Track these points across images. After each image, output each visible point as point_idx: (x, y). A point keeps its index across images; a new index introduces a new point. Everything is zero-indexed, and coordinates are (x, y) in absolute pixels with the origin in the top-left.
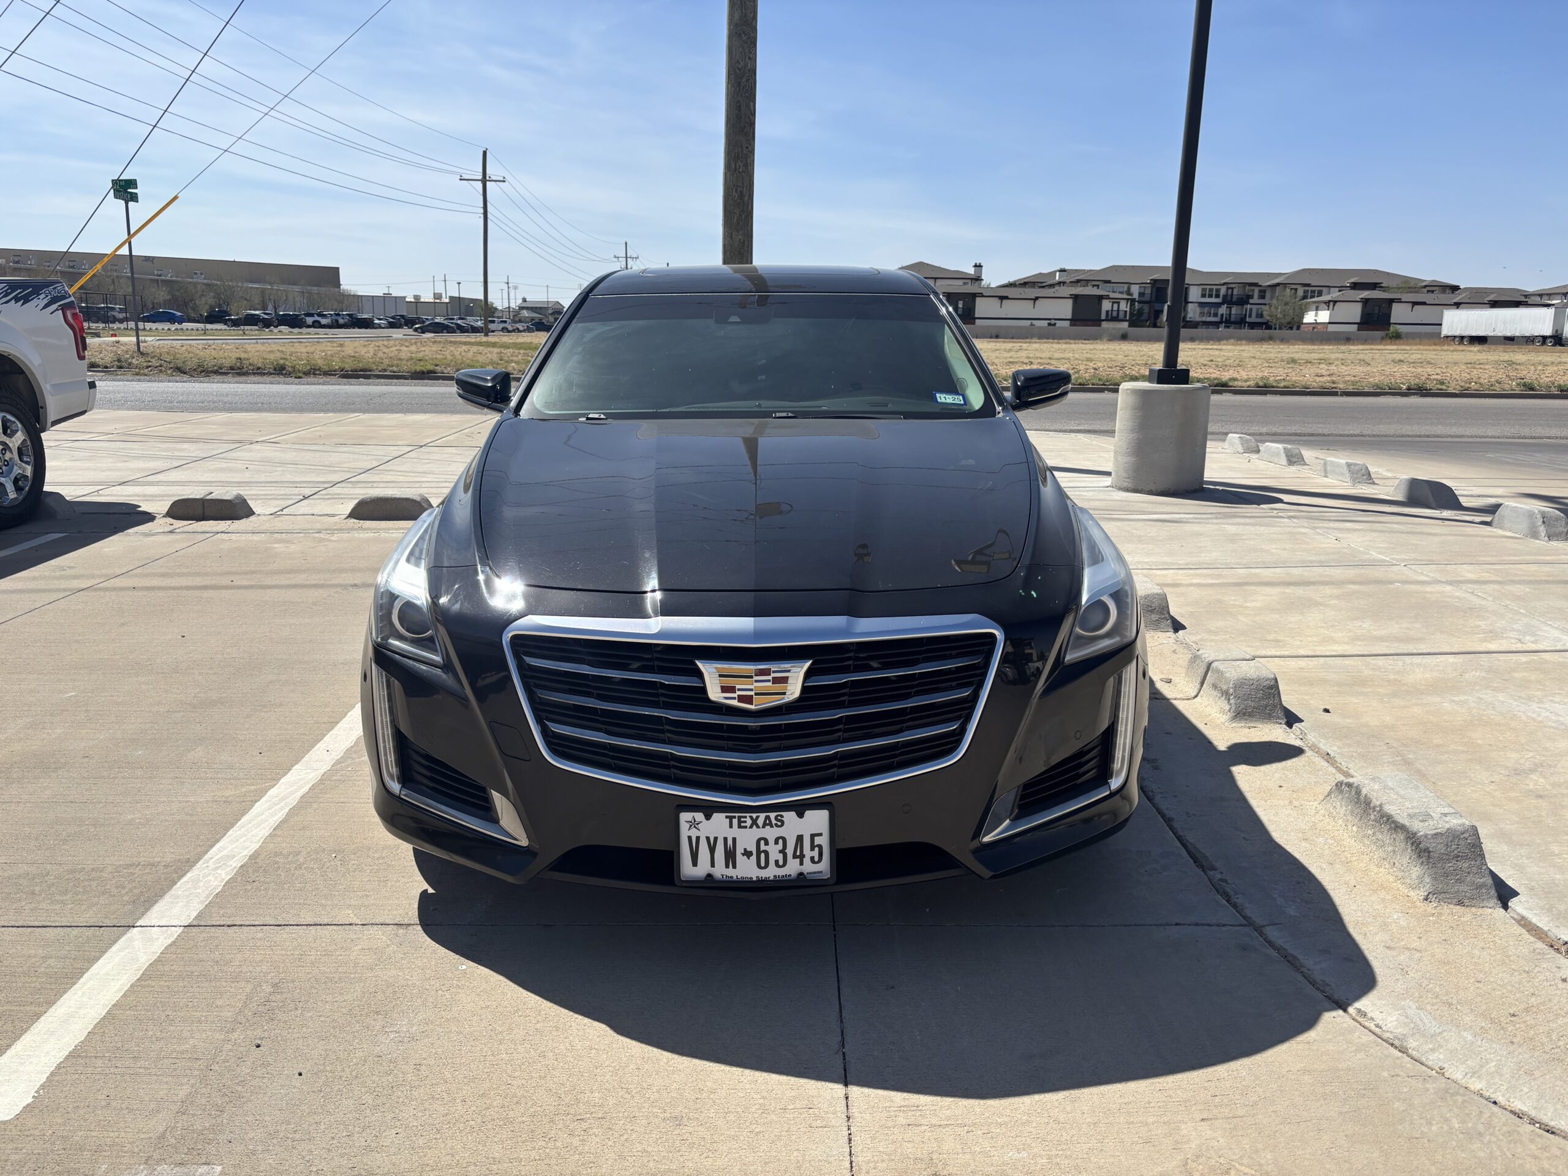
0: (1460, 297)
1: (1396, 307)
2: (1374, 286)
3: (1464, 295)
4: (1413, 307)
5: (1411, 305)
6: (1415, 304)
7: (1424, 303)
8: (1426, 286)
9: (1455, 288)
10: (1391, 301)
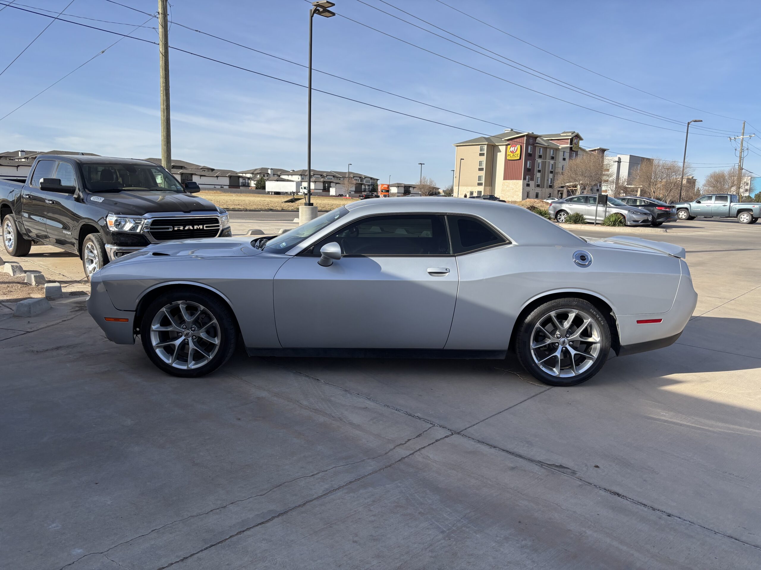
0: (218, 174)
1: (193, 176)
2: (181, 167)
3: (219, 173)
4: (201, 177)
5: (199, 176)
6: (201, 176)
7: (205, 176)
8: (202, 169)
9: (213, 170)
10: (192, 174)
